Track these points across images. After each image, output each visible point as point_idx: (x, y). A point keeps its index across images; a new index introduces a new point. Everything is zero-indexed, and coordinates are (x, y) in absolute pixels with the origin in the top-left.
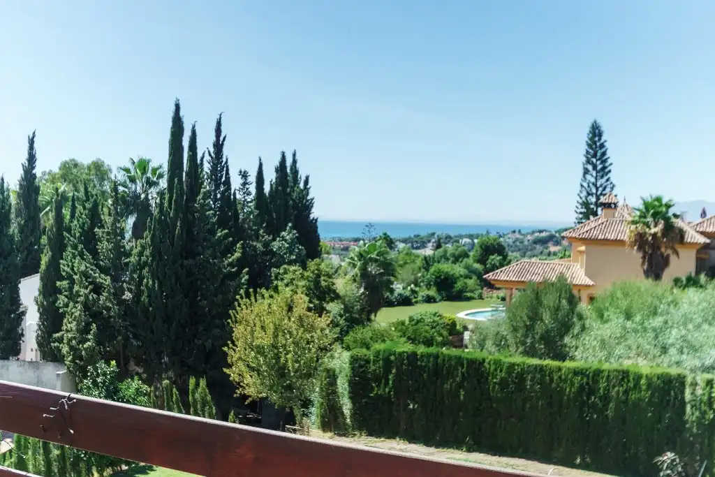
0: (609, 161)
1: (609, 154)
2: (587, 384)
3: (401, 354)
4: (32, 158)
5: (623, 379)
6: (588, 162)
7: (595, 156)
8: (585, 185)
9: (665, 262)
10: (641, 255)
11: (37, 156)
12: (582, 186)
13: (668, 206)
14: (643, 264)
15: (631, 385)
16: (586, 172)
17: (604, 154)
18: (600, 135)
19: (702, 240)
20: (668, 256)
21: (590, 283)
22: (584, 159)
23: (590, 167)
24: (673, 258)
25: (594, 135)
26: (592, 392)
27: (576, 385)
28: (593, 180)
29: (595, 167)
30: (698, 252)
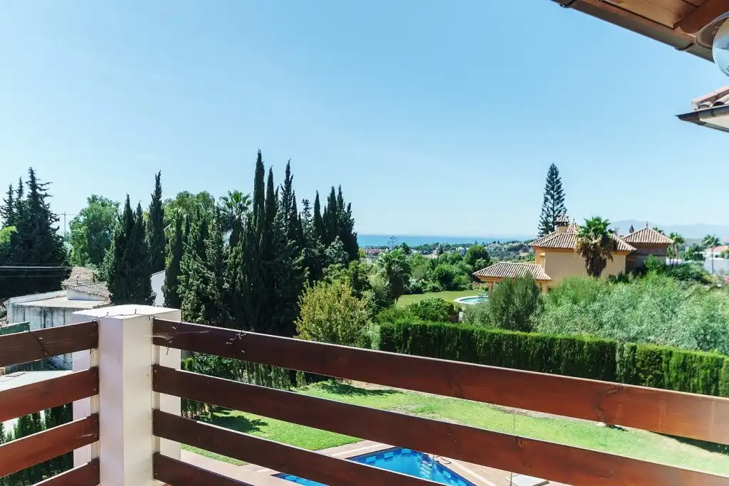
0: (563, 193)
1: (562, 187)
2: (546, 348)
3: (415, 326)
4: (158, 191)
5: (570, 346)
6: (548, 193)
7: (553, 188)
8: (546, 209)
9: (603, 264)
10: (585, 259)
11: (162, 189)
12: (543, 210)
13: (605, 225)
14: (587, 264)
15: (577, 349)
16: (546, 200)
17: (559, 187)
18: (557, 174)
19: (630, 248)
20: (605, 260)
21: (549, 278)
22: (545, 191)
23: (549, 197)
24: (609, 262)
25: (552, 174)
26: (549, 353)
27: (538, 349)
28: (551, 206)
29: (552, 197)
30: (627, 257)
